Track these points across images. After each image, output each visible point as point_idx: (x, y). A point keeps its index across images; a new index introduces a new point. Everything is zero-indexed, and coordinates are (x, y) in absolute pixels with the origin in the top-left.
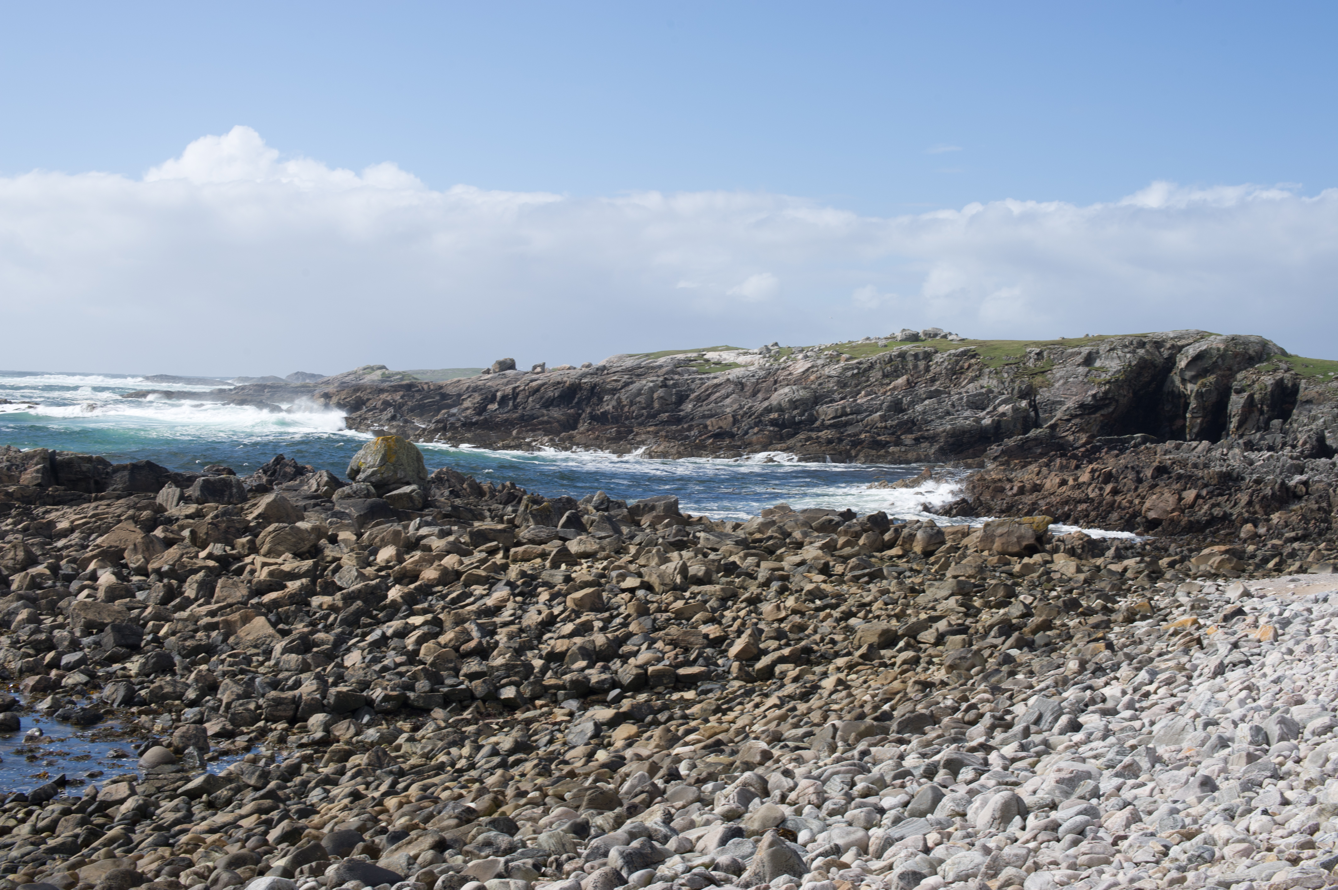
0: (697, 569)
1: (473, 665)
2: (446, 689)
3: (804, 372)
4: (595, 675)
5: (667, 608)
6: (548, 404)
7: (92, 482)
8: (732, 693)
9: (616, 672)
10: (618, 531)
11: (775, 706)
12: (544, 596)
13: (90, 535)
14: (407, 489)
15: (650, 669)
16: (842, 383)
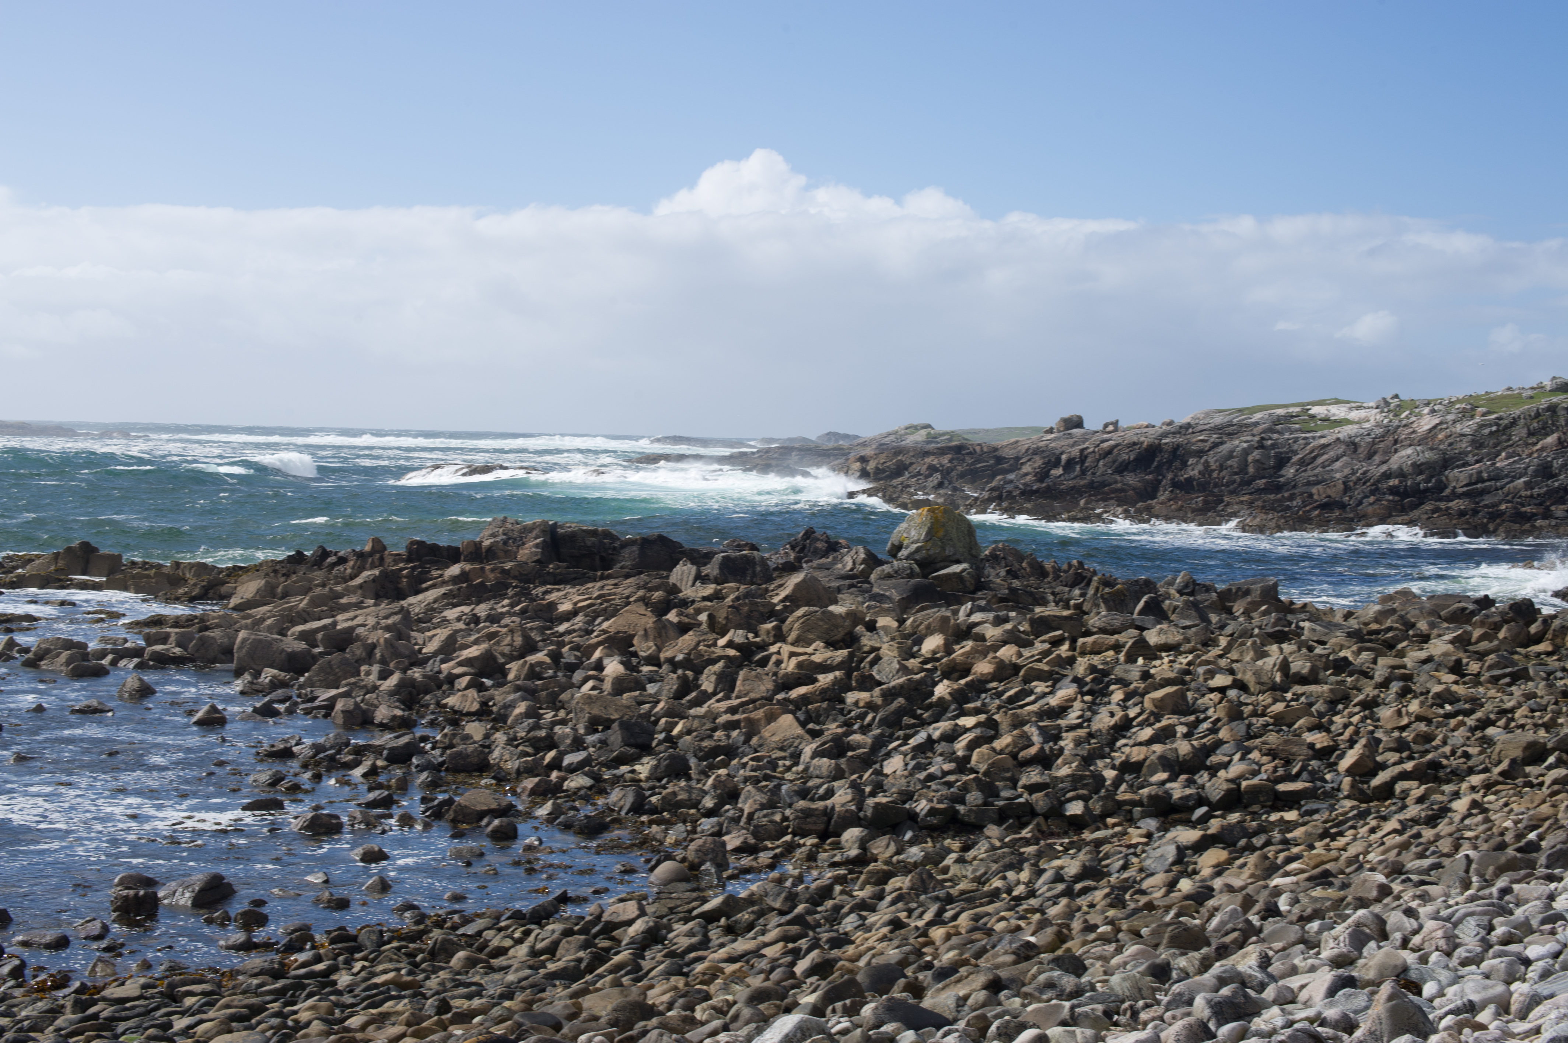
0: (1300, 665)
1: (1033, 775)
2: (1001, 803)
3: (1431, 430)
4: (1178, 790)
5: (1264, 711)
6: (1122, 468)
7: (597, 558)
8: (1342, 815)
9: (1203, 787)
10: (1205, 620)
11: (1395, 831)
12: (1118, 695)
13: (595, 619)
14: (956, 568)
15: (1244, 784)
16: (1477, 443)
